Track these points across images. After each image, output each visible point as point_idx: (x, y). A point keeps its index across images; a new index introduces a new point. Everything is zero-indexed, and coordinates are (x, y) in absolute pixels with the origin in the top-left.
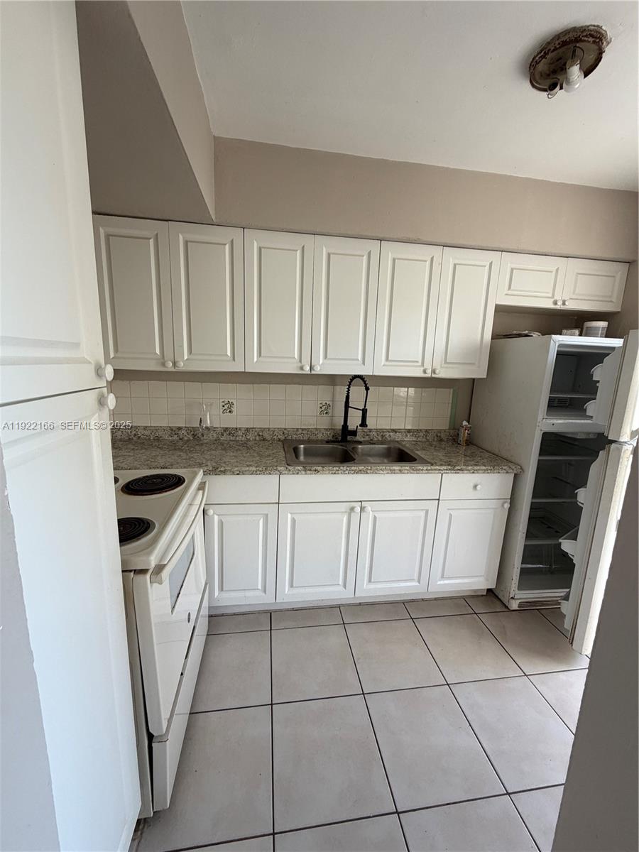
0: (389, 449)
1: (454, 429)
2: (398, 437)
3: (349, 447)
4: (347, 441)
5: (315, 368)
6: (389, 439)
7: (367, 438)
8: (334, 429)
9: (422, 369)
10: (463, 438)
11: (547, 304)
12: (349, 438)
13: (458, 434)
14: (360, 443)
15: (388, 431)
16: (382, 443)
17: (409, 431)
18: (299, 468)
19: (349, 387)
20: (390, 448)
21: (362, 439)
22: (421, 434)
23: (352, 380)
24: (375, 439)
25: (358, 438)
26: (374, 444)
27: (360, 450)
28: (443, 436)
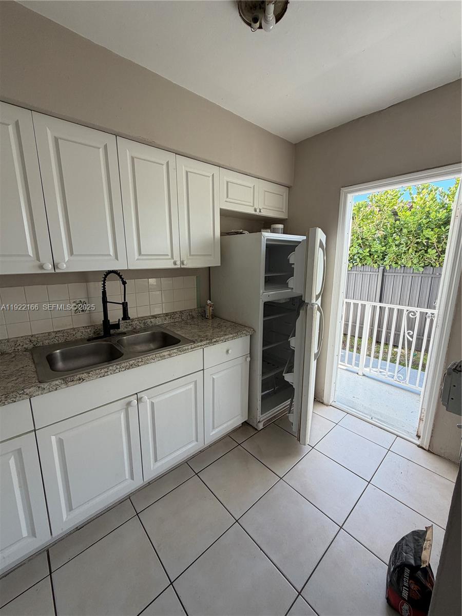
0: (153, 335)
1: (201, 307)
2: (158, 322)
3: (114, 341)
4: (111, 335)
5: (59, 266)
6: (151, 325)
7: (130, 328)
8: (94, 326)
9: (172, 261)
10: (210, 313)
11: (250, 211)
12: (112, 331)
13: (205, 311)
14: (124, 334)
15: (148, 317)
16: (145, 330)
17: (167, 315)
18: (57, 382)
19: (104, 283)
20: (154, 333)
21: (126, 330)
22: (177, 316)
23: (106, 276)
24: (138, 327)
25: (122, 329)
26: (138, 332)
27: (126, 341)
28: (194, 314)
